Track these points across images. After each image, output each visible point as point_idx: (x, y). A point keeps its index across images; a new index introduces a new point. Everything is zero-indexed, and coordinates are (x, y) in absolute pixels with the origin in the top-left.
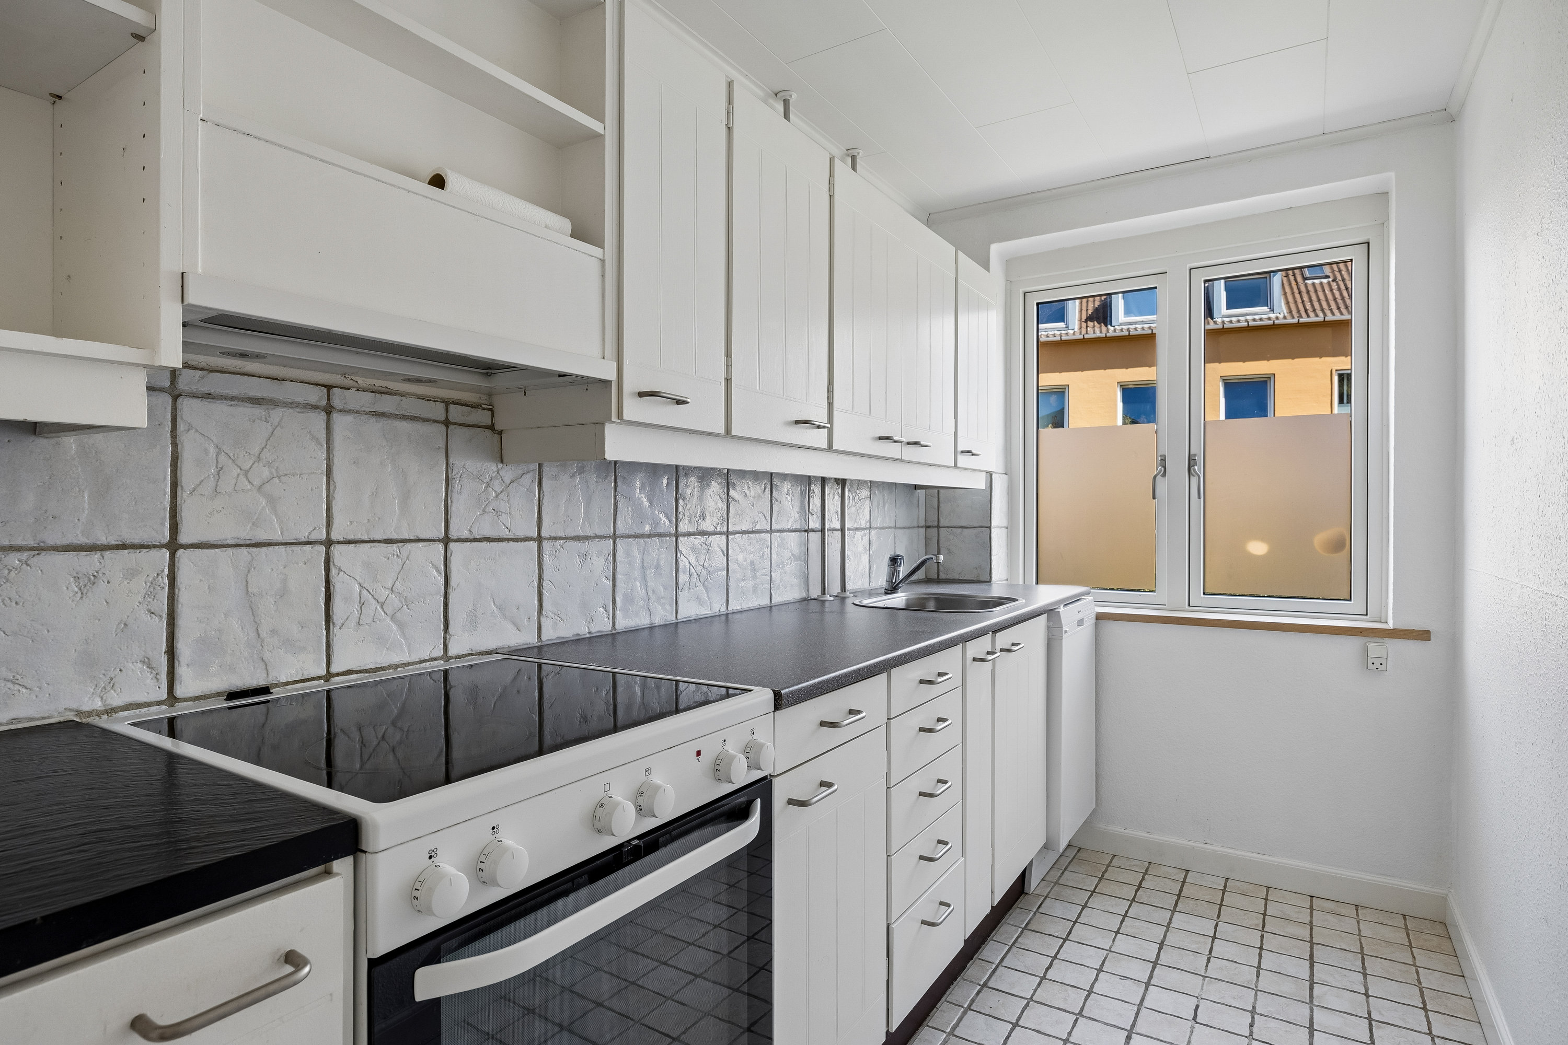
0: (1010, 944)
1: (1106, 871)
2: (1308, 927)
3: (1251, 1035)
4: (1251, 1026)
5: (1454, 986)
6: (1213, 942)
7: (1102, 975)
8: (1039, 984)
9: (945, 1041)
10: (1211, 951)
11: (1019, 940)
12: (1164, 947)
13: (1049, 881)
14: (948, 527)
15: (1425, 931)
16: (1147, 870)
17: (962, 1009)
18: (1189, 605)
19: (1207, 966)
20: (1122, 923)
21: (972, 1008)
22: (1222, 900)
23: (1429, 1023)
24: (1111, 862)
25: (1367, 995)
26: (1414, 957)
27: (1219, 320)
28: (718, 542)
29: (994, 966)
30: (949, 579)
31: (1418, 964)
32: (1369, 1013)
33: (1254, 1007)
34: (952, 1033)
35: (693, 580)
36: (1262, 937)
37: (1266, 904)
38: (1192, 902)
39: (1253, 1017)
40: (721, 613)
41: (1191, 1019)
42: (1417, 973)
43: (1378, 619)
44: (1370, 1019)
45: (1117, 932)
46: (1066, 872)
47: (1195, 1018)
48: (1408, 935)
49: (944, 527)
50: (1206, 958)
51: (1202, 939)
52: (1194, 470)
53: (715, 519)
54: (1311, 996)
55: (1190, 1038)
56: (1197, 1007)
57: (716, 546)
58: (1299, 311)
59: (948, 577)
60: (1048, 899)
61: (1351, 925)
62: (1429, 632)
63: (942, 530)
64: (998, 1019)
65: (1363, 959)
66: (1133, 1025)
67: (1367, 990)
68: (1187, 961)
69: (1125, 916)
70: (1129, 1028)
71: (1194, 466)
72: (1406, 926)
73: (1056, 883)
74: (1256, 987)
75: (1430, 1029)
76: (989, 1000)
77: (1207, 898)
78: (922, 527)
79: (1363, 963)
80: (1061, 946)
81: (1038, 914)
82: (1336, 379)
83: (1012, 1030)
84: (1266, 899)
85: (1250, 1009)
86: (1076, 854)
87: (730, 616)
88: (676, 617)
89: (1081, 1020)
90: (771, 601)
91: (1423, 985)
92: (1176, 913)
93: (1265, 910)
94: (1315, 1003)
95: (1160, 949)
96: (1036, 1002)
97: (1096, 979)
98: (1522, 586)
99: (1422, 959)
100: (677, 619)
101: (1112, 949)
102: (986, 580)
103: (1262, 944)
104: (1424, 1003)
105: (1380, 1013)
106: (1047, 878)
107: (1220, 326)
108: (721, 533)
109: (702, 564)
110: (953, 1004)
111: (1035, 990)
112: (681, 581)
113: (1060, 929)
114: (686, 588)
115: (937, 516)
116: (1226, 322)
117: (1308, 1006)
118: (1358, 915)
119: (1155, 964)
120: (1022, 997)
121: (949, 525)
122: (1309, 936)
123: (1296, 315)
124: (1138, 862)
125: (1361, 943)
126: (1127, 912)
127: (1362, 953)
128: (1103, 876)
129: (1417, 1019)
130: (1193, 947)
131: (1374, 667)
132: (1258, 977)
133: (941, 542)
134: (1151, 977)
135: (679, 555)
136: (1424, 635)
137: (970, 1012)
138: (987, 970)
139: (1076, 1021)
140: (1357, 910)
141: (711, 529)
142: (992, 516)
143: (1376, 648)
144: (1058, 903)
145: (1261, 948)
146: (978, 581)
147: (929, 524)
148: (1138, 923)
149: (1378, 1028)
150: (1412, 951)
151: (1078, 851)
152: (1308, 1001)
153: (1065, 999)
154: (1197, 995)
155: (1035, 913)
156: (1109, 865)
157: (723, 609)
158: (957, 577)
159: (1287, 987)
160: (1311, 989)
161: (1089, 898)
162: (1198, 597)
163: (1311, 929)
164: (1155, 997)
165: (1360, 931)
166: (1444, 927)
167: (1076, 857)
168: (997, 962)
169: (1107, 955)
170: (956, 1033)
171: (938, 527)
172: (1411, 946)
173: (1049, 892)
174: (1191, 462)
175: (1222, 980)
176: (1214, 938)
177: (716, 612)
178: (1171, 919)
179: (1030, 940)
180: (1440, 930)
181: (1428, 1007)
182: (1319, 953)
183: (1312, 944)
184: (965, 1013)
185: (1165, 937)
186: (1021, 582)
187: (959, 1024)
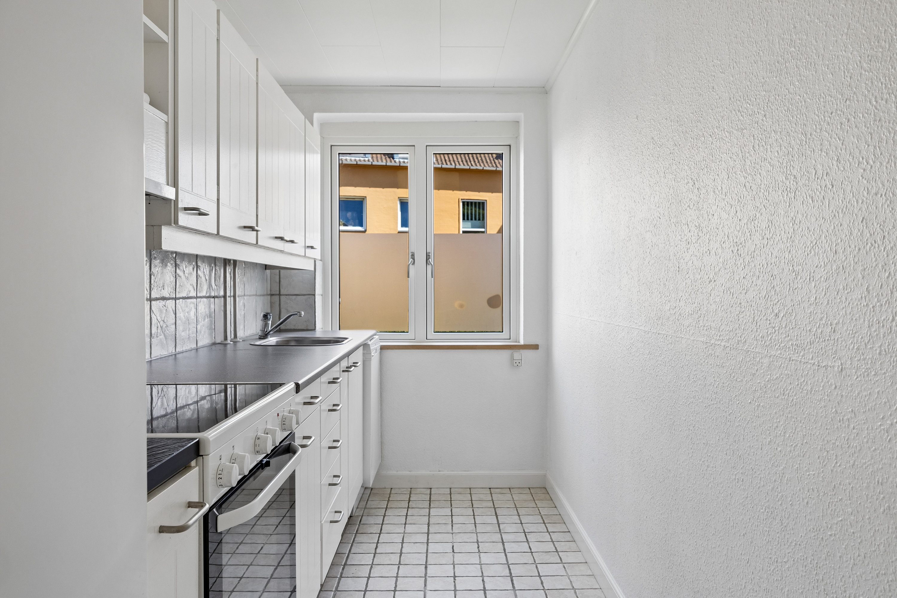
0: (351, 542)
1: (390, 497)
2: (492, 502)
3: (479, 551)
4: (478, 548)
5: (554, 511)
6: (452, 517)
7: (404, 545)
8: (374, 556)
9: (335, 595)
10: (452, 522)
11: (356, 539)
12: (430, 525)
13: (360, 508)
14: (286, 295)
15: (538, 493)
16: (410, 492)
17: (338, 579)
18: (427, 339)
19: (452, 528)
20: (406, 519)
21: (343, 576)
22: (451, 498)
23: (547, 528)
24: (391, 492)
25: (522, 523)
26: (536, 504)
27: (397, 160)
28: (171, 303)
29: (347, 555)
30: (287, 329)
31: (538, 507)
32: (524, 530)
33: (477, 540)
34: (337, 590)
35: (159, 331)
36: (473, 510)
37: (471, 496)
38: (437, 502)
39: (478, 544)
40: (172, 354)
41: (452, 552)
42: (539, 510)
43: (516, 341)
44: (525, 532)
45: (405, 524)
46: (369, 502)
47: (453, 551)
48: (532, 496)
49: (284, 295)
50: (451, 525)
51: (446, 517)
52: (429, 261)
53: (170, 289)
54: (500, 530)
55: (453, 560)
56: (453, 546)
57: (170, 307)
58: (441, 160)
59: (286, 328)
60: (363, 517)
61: (509, 497)
62: (538, 345)
63: (282, 297)
64: (359, 577)
65: (517, 509)
66: (426, 562)
67: (521, 521)
68: (443, 528)
69: (407, 516)
70: (425, 563)
71: (429, 259)
72: (531, 492)
73: (365, 508)
74: (476, 532)
75: (547, 530)
76: (349, 571)
77: (444, 499)
78: (269, 295)
79: (517, 511)
80: (379, 537)
81: (361, 525)
82: (461, 204)
83: (368, 580)
84: (471, 494)
85: (476, 541)
86: (371, 492)
87: (177, 356)
88: (151, 357)
89: (401, 566)
90: (197, 346)
91: (542, 514)
92: (431, 509)
93: (471, 499)
94: (502, 532)
95: (429, 526)
96: (375, 565)
97: (402, 547)
98: (581, 319)
99: (539, 504)
100: (151, 358)
101: (406, 532)
102: (312, 329)
103: (474, 513)
104: (544, 521)
105: (528, 529)
106: (359, 507)
107: (398, 164)
108: (172, 299)
109: (163, 320)
110: (332, 577)
111: (373, 560)
112: (153, 332)
113: (377, 529)
114: (155, 336)
115: (278, 287)
116: (401, 162)
117: (499, 534)
118: (511, 492)
119: (428, 534)
120: (367, 565)
121: (287, 293)
122: (493, 505)
123: (440, 163)
124: (405, 489)
125: (515, 503)
126: (407, 514)
127: (516, 507)
128: (389, 500)
129: (542, 528)
130: (444, 522)
131: (515, 365)
132: (476, 527)
133: (281, 305)
134: (428, 540)
135: (152, 314)
136: (536, 347)
137: (342, 579)
138: (344, 557)
139: (399, 567)
140: (510, 490)
141: (167, 296)
142: (316, 287)
143: (517, 355)
144: (370, 518)
145: (474, 515)
146: (307, 329)
147: (273, 293)
148: (414, 517)
149: (528, 535)
150: (535, 502)
151: (371, 490)
152: (499, 532)
153: (390, 560)
154: (451, 542)
155: (359, 525)
156: (390, 494)
157: (174, 351)
158: (292, 327)
159: (489, 528)
160: (499, 527)
161: (385, 511)
162: (431, 335)
163: (493, 502)
164: (432, 547)
165: (513, 498)
166: (545, 490)
167: (371, 493)
168: (348, 552)
169: (404, 535)
170: (339, 589)
171: (280, 295)
172: (534, 500)
173: (363, 513)
174: (428, 257)
175: (460, 533)
176: (452, 516)
177: (170, 353)
178: (429, 512)
179: (360, 538)
180: (544, 491)
181: (545, 522)
182: (499, 511)
183: (495, 508)
184: (340, 580)
185: (429, 520)
186: (330, 330)
187: (338, 585)
